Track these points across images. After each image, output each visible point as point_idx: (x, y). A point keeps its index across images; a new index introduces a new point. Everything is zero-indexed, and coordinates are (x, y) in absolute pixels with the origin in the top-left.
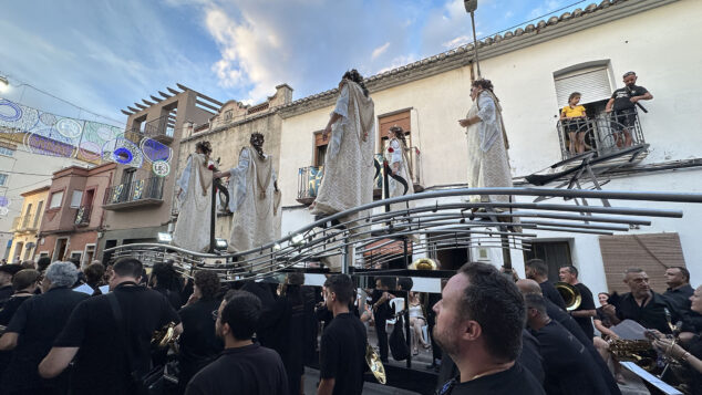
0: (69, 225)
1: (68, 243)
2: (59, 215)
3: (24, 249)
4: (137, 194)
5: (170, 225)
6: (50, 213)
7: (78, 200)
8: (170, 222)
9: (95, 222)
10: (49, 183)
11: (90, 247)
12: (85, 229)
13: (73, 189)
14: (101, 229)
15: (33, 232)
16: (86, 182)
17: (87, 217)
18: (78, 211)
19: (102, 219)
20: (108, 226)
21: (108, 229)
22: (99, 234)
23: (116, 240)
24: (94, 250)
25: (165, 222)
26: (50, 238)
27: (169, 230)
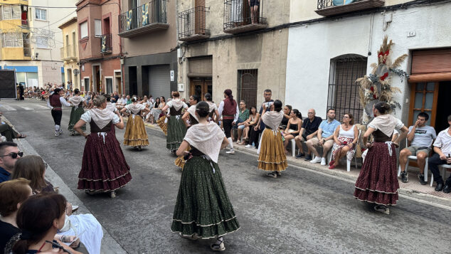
0: (98, 54)
1: (101, 70)
2: (89, 44)
3: (73, 74)
4: (145, 18)
5: (179, 50)
6: (83, 42)
7: (99, 31)
8: (178, 47)
9: (116, 50)
10: (75, 15)
11: (117, 73)
12: (110, 56)
13: (94, 19)
14: (121, 56)
15: (75, 60)
16: (101, 11)
17: (109, 45)
18: (101, 39)
19: (121, 46)
20: (127, 53)
21: (127, 56)
22: (122, 61)
23: (136, 67)
24: (121, 76)
25: (174, 48)
26: (88, 65)
27: (179, 56)
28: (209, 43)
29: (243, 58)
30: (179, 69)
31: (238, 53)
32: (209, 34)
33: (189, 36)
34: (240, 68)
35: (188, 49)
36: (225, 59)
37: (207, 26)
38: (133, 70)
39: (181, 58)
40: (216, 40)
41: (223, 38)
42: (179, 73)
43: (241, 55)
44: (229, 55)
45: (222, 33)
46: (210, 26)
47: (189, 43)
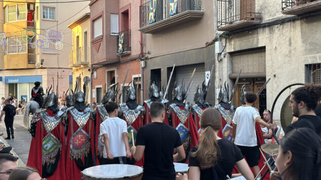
0: (114, 57)
1: (116, 76)
2: (103, 44)
4: (173, 6)
5: (217, 44)
6: (96, 42)
7: (116, 28)
8: (216, 40)
9: (135, 51)
10: (88, 10)
11: (136, 79)
12: (129, 58)
13: (110, 12)
14: (142, 57)
15: (86, 65)
16: (119, 3)
17: (127, 44)
18: (118, 38)
19: (141, 44)
20: (149, 53)
21: (150, 56)
22: (142, 63)
23: (160, 70)
24: (141, 83)
25: (210, 41)
26: (100, 71)
27: (217, 51)
28: (260, 31)
29: (313, 48)
30: (217, 69)
31: (304, 41)
32: (261, 19)
33: (231, 23)
34: (310, 62)
35: (230, 41)
36: (285, 49)
37: (257, 8)
38: (156, 74)
39: (220, 54)
40: (270, 25)
41: (282, 22)
42: (217, 74)
43: (311, 44)
44: (290, 44)
45: (280, 15)
46: (262, 8)
47: (232, 32)
